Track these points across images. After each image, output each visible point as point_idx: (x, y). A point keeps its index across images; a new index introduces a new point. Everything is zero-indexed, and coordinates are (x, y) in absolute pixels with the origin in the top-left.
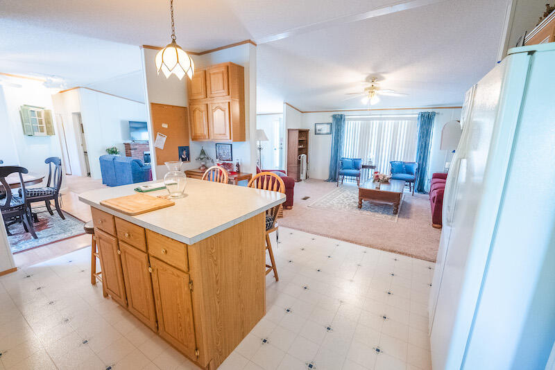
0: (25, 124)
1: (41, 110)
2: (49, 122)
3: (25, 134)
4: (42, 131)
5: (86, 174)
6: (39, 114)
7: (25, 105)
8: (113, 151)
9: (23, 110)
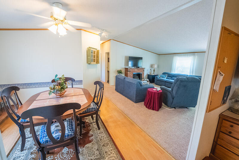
0: (88, 58)
1: (95, 50)
2: (98, 57)
3: (87, 63)
4: (94, 62)
5: (107, 82)
6: (94, 52)
7: (89, 47)
8: (120, 72)
9: (88, 49)
